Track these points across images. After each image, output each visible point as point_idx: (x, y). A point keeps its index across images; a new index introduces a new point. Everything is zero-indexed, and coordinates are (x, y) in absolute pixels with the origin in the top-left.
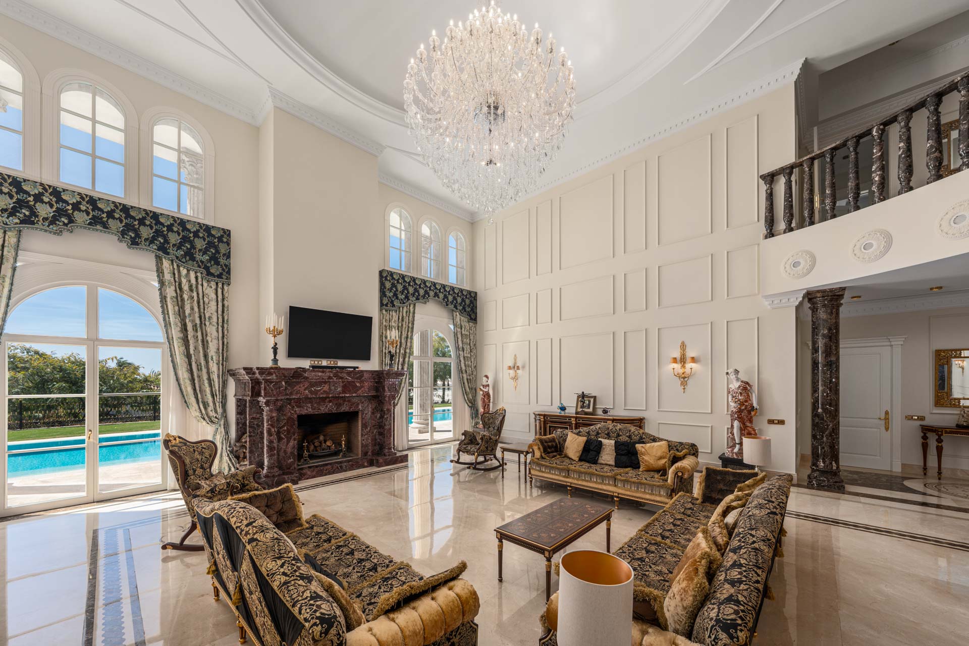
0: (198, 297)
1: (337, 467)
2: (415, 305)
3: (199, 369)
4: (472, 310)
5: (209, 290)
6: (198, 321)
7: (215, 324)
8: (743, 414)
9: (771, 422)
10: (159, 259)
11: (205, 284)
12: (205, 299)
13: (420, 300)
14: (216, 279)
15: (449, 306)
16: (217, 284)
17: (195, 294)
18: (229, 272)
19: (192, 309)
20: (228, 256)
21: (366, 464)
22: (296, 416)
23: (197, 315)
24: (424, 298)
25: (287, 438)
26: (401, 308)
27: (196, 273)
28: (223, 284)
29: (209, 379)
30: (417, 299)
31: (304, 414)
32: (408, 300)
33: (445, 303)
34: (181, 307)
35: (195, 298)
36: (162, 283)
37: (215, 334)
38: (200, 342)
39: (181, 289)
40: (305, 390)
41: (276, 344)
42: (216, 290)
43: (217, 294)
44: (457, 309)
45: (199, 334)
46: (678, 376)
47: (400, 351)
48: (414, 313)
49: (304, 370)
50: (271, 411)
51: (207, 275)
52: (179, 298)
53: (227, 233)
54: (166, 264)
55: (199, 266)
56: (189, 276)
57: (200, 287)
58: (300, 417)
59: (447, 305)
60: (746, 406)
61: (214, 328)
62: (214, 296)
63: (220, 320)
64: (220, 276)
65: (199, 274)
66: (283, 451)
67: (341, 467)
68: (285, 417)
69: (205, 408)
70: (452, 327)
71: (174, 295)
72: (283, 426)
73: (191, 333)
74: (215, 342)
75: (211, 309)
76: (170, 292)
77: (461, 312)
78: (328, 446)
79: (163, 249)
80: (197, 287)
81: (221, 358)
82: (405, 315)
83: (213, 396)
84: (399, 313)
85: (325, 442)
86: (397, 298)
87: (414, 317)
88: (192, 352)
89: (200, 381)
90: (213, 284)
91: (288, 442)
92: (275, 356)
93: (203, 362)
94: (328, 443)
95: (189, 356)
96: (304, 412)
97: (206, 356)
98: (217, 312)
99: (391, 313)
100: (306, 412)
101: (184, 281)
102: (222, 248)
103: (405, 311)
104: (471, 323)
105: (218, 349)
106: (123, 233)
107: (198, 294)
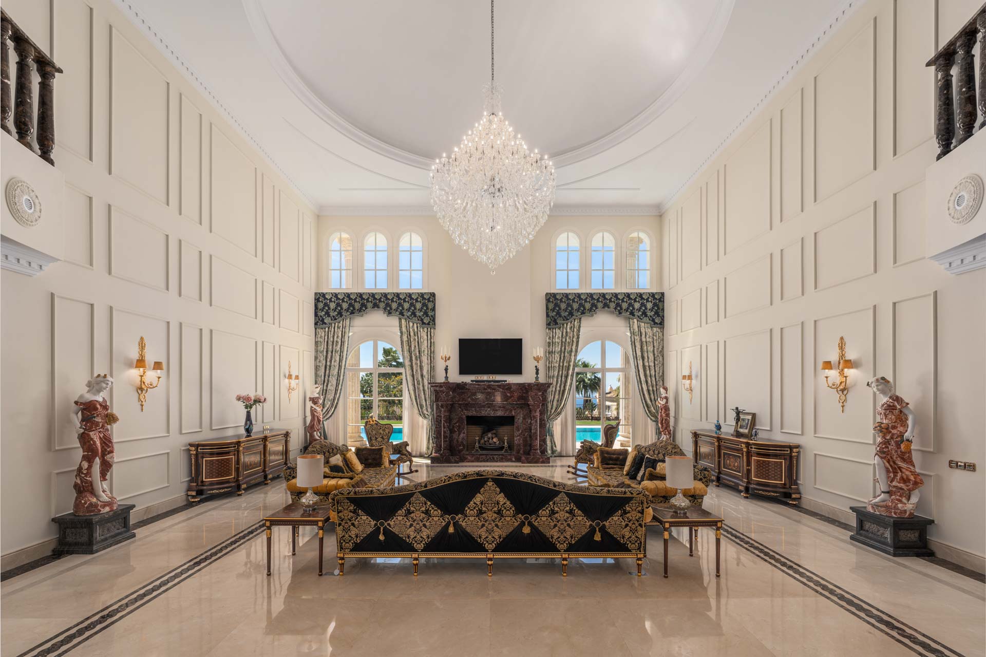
0: (418, 338)
1: (490, 458)
2: (580, 319)
3: (419, 384)
4: (657, 313)
5: (423, 334)
6: (418, 354)
7: (426, 355)
8: (890, 447)
9: (953, 464)
10: (400, 319)
11: (421, 330)
12: (422, 340)
13: (587, 314)
14: (427, 326)
15: (623, 314)
16: (427, 329)
17: (416, 338)
18: (434, 320)
19: (415, 346)
20: (434, 309)
21: (514, 459)
22: (464, 416)
23: (417, 350)
24: (591, 311)
25: (459, 431)
26: (565, 325)
27: (417, 324)
28: (431, 329)
29: (424, 390)
30: (583, 313)
31: (470, 415)
32: (572, 315)
33: (619, 311)
34: (410, 347)
35: (417, 340)
36: (401, 333)
37: (426, 361)
38: (419, 367)
39: (410, 335)
40: (468, 398)
41: (447, 366)
42: (427, 333)
43: (427, 336)
44: (634, 315)
45: (418, 362)
46: (833, 386)
47: (563, 365)
48: (580, 327)
49: (465, 384)
50: (445, 411)
51: (422, 324)
52: (409, 341)
53: (433, 295)
54: (403, 321)
55: (418, 320)
56: (414, 326)
57: (419, 332)
58: (468, 417)
59: (620, 313)
60: (893, 434)
61: (426, 357)
62: (426, 337)
63: (429, 352)
64: (428, 324)
65: (418, 325)
66: (456, 440)
67: (493, 458)
68: (457, 417)
69: (422, 408)
70: (629, 334)
71: (407, 339)
72: (456, 423)
73: (414, 361)
74: (426, 366)
75: (424, 346)
76: (405, 338)
77: (640, 319)
78: (494, 442)
79: (402, 314)
80: (417, 333)
81: (430, 377)
82: (568, 330)
83: (426, 400)
84: (563, 330)
85: (492, 439)
86: (560, 316)
87: (579, 331)
88: (414, 373)
89: (418, 391)
90: (426, 329)
91: (459, 434)
92: (446, 374)
93: (420, 379)
94: (495, 440)
95: (413, 376)
96: (470, 414)
97: (422, 376)
98: (428, 347)
99: (554, 331)
100: (471, 414)
101: (411, 330)
102: (430, 305)
103: (568, 327)
104: (655, 329)
105: (428, 371)
106: (385, 309)
107: (418, 337)
